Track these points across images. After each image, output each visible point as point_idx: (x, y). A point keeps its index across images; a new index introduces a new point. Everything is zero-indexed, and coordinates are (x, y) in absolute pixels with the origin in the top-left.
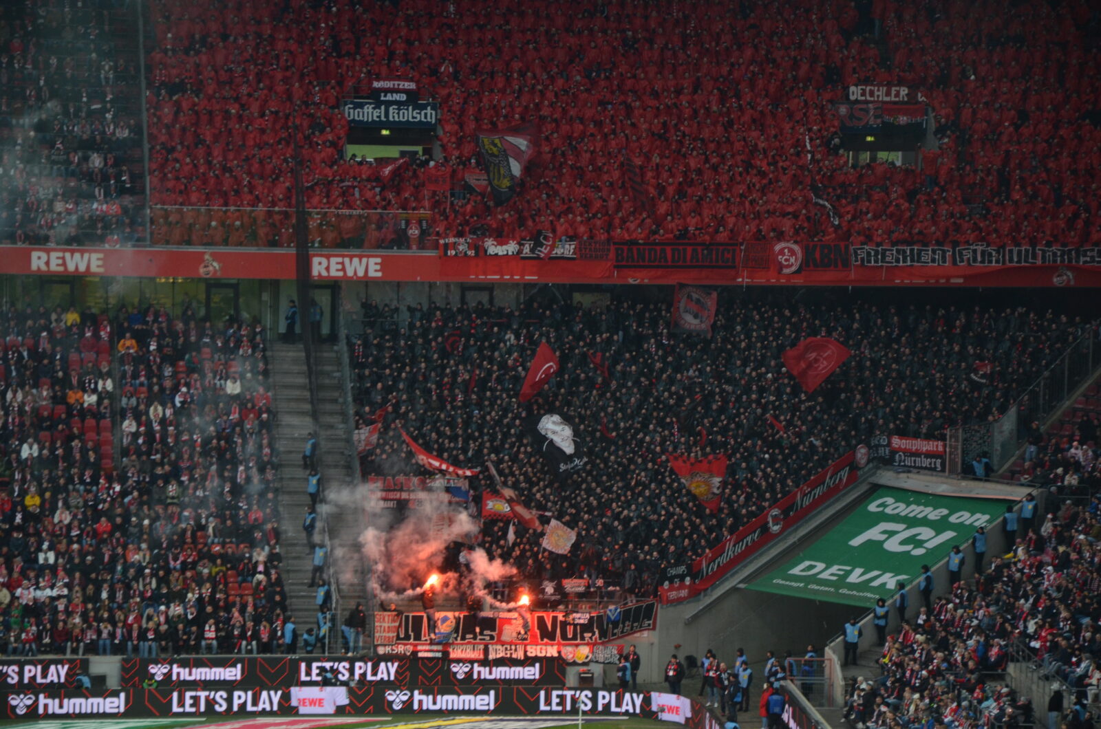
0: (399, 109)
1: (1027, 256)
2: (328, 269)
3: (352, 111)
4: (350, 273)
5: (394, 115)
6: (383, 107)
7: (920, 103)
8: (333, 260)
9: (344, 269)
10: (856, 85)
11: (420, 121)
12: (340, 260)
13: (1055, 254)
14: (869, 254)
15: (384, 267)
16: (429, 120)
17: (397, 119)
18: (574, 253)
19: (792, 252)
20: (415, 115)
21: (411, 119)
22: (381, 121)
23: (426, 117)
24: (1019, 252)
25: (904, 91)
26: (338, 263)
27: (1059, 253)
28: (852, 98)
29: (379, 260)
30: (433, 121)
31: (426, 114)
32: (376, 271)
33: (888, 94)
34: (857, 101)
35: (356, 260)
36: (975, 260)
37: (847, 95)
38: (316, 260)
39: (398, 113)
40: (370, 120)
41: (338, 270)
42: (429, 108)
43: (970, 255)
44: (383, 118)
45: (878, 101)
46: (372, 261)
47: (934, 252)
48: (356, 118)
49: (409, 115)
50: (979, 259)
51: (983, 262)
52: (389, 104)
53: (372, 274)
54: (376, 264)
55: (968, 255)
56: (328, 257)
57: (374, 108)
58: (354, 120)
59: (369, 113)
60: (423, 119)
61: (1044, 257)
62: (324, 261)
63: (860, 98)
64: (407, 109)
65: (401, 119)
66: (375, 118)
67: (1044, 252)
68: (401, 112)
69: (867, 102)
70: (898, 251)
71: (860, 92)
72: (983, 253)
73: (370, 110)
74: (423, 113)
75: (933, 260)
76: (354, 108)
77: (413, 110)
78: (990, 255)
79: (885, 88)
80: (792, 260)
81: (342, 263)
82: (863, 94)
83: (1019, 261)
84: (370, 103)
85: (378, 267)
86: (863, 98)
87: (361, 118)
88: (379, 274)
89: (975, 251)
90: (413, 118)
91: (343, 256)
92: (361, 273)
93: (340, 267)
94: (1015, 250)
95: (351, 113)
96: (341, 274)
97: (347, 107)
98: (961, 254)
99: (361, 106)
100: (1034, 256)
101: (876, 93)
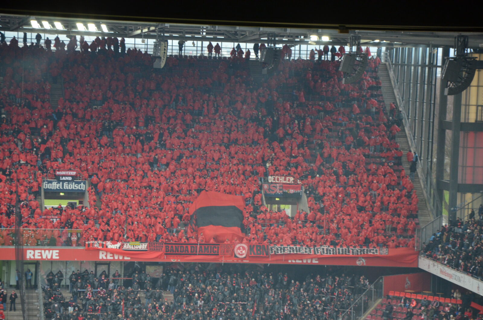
0: (68, 184)
1: (346, 252)
2: (34, 255)
3: (47, 184)
4: (44, 257)
5: (66, 186)
6: (61, 183)
7: (299, 184)
8: (37, 251)
9: (41, 256)
10: (271, 176)
11: (78, 189)
12: (40, 251)
13: (357, 251)
14: (277, 249)
15: (60, 254)
16: (82, 188)
17: (67, 188)
18: (147, 248)
19: (244, 248)
20: (76, 186)
21: (74, 188)
22: (60, 189)
23: (81, 187)
24: (342, 250)
25: (292, 179)
26: (39, 253)
27: (359, 251)
28: (270, 181)
29: (58, 251)
30: (84, 189)
31: (81, 186)
32: (56, 256)
33: (285, 180)
34: (272, 183)
35: (47, 251)
36: (324, 252)
37: (268, 181)
38: (28, 251)
39: (68, 186)
40: (55, 188)
41: (39, 256)
42: (82, 183)
43: (322, 251)
44: (61, 188)
45: (281, 183)
46: (55, 251)
47: (306, 249)
48: (49, 188)
49: (73, 186)
50: (325, 252)
51: (327, 253)
52: (64, 181)
53: (54, 257)
54: (56, 253)
55: (320, 250)
56: (34, 250)
57: (57, 183)
58: (48, 189)
59: (55, 185)
60: (79, 188)
61: (353, 252)
62: (32, 252)
63: (273, 181)
64: (72, 184)
65: (69, 188)
66: (58, 188)
67: (353, 250)
68: (69, 185)
69: (276, 183)
70: (290, 248)
71: (273, 179)
72: (327, 250)
73: (55, 184)
74: (79, 185)
75: (306, 252)
76: (48, 183)
77: (75, 184)
78: (330, 250)
79: (284, 177)
80: (244, 252)
81: (41, 253)
82: (274, 180)
83: (342, 254)
84: (55, 181)
85: (57, 254)
86: (274, 181)
87: (51, 188)
88: (58, 258)
89: (323, 249)
90: (75, 187)
91: (41, 249)
92: (49, 257)
93: (40, 254)
94: (341, 249)
95: (46, 186)
96: (40, 258)
97: (44, 183)
98: (317, 250)
99: (51, 182)
100: (349, 252)
101: (280, 179)
